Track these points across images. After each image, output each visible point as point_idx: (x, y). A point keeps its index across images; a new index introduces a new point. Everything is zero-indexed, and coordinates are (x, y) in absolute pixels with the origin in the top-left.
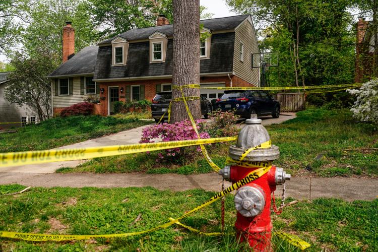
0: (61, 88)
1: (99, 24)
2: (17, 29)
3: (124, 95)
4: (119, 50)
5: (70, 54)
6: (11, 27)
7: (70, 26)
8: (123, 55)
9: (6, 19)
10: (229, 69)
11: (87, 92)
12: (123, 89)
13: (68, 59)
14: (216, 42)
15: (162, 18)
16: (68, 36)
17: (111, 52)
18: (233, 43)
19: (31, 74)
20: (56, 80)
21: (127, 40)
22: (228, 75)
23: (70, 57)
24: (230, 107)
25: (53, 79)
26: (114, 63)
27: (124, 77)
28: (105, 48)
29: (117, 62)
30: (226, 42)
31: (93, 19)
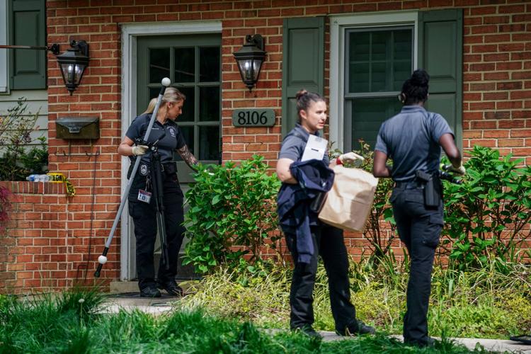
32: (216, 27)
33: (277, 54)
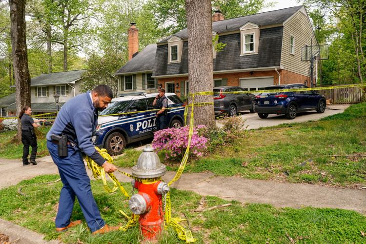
0: (126, 84)
1: (163, 21)
2: (94, 29)
3: (178, 90)
4: (175, 48)
5: (135, 52)
6: (90, 28)
7: (133, 27)
8: (178, 53)
9: (85, 20)
10: (277, 63)
11: (148, 87)
12: (178, 84)
13: (133, 57)
14: (265, 37)
15: (217, 13)
16: (133, 36)
17: (167, 50)
18: (281, 37)
19: (101, 72)
20: (122, 76)
21: (182, 39)
22: (276, 69)
23: (134, 56)
24: (269, 103)
25: (119, 76)
26: (170, 61)
27: (179, 73)
28: (163, 46)
29: (173, 59)
30: (274, 36)
31: (158, 17)
32: (174, 82)
33: (180, 84)
